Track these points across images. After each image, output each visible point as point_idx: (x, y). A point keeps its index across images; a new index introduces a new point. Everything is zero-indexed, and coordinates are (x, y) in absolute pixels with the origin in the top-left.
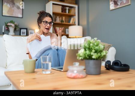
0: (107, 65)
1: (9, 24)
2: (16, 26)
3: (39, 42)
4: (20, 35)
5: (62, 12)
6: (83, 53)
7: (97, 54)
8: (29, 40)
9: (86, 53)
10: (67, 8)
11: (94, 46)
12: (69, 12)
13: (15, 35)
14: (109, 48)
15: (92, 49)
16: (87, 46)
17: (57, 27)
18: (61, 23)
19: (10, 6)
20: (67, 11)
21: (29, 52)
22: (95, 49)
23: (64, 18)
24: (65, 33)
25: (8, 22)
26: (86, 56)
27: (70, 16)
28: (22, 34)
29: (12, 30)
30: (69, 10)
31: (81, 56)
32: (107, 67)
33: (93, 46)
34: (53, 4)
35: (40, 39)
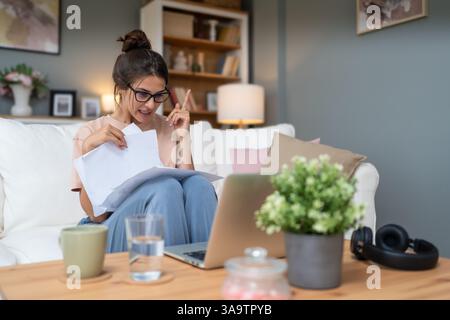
0: (361, 243)
1: (13, 77)
2: (36, 82)
3: (118, 150)
4: (51, 114)
5: (196, 35)
6: (281, 212)
7: (332, 215)
8: (80, 143)
9: (291, 212)
10: (213, 23)
11: (320, 187)
12: (218, 37)
13: (35, 114)
14: (355, 169)
15: (314, 199)
16: (296, 186)
17: (179, 86)
18: (190, 73)
19: (17, 14)
20: (213, 33)
21: (82, 185)
22: (322, 199)
23: (201, 57)
24: (205, 106)
25: (9, 69)
26: (293, 224)
27: (224, 51)
28: (59, 110)
29: (21, 96)
30: (219, 31)
31: (272, 223)
32: (361, 251)
33: (316, 187)
34: (166, 9)
35: (120, 142)
